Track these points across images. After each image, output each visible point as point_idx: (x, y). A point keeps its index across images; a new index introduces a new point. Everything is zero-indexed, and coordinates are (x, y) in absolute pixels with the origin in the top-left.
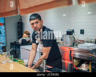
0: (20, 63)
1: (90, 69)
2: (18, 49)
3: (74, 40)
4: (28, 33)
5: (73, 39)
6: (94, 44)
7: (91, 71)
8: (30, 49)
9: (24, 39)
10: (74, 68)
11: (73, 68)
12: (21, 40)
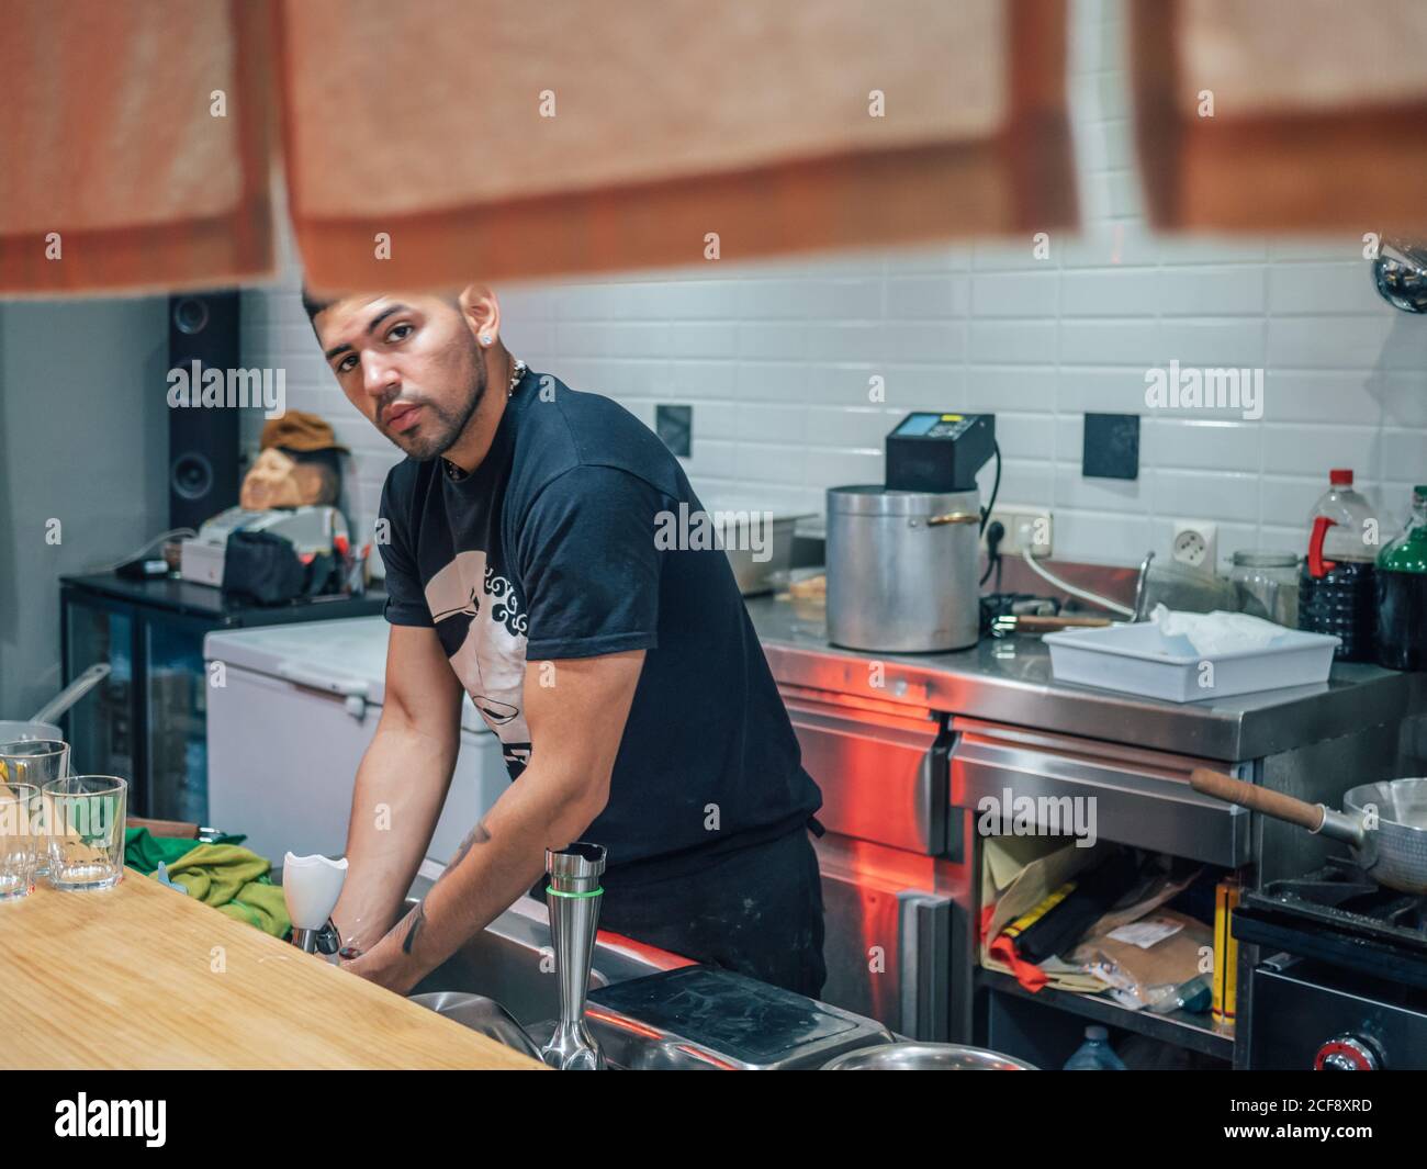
0: (220, 895)
1: (1217, 993)
2: (165, 672)
3: (995, 556)
4: (321, 442)
5: (983, 545)
6: (1280, 631)
7: (1239, 1015)
8: (345, 685)
9: (256, 527)
10: (989, 964)
11: (979, 969)
12: (222, 550)
